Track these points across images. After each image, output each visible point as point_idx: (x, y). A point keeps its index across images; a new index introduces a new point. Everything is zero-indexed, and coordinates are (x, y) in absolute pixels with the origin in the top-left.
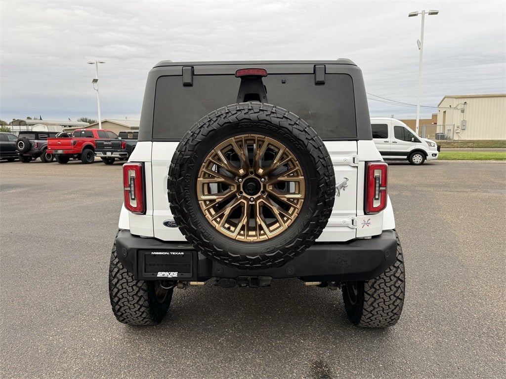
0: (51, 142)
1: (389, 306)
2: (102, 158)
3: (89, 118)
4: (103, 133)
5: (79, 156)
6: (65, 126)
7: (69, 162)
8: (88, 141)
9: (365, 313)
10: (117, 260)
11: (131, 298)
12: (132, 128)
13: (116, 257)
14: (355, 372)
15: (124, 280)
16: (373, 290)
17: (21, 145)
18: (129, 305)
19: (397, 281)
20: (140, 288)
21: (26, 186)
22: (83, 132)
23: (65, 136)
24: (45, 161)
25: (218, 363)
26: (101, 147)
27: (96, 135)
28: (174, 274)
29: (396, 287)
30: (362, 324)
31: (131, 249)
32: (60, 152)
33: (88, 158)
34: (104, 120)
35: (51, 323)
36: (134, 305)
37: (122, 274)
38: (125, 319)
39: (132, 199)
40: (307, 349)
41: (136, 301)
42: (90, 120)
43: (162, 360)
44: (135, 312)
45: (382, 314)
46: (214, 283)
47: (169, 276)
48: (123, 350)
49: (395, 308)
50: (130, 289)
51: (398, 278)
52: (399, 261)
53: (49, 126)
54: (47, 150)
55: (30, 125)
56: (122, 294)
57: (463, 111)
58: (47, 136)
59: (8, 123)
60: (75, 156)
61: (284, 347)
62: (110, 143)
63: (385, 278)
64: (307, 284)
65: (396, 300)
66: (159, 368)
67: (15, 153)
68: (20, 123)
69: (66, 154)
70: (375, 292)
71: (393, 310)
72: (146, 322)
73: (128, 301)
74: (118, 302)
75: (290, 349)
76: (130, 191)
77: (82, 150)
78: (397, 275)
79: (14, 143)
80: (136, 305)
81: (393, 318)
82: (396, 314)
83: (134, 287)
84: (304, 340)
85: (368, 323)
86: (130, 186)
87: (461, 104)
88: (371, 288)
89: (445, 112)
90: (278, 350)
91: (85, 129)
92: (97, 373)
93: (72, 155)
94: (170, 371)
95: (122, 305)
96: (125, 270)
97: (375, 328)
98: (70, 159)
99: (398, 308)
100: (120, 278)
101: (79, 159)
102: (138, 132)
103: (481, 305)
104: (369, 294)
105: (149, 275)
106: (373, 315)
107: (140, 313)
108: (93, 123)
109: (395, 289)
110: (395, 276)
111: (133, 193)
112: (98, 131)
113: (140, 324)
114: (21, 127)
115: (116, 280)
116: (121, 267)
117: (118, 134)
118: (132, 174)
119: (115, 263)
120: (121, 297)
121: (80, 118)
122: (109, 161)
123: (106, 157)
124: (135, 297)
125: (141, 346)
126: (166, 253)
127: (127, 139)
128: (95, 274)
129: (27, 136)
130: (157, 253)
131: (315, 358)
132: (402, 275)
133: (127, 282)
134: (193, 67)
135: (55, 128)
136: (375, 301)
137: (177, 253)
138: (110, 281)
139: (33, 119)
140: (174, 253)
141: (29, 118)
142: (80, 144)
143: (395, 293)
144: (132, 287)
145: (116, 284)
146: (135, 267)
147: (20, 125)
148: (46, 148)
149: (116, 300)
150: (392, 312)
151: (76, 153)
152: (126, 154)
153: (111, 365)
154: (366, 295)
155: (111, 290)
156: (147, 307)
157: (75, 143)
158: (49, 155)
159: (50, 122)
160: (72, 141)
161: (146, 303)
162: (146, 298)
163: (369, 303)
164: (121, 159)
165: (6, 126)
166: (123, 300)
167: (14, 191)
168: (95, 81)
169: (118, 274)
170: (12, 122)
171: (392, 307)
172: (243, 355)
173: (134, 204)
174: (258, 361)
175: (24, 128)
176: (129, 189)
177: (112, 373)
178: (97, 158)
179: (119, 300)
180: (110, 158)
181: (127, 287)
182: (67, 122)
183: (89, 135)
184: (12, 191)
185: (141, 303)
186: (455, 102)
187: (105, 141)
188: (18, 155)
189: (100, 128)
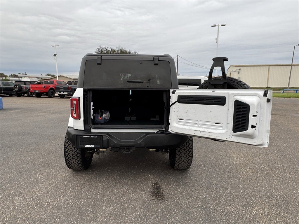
0: (32, 86)
1: (186, 159)
2: (59, 94)
3: (51, 74)
4: (59, 82)
5: (47, 94)
6: (39, 78)
7: (42, 97)
8: (51, 86)
9: (176, 163)
10: (68, 140)
11: (74, 157)
12: (74, 79)
13: (67, 139)
14: (170, 186)
15: (71, 149)
16: (179, 153)
17: (16, 88)
18: (73, 160)
19: (189, 149)
20: (78, 153)
21: (20, 109)
22: (49, 82)
23: (39, 83)
24: (29, 96)
25: (112, 184)
26: (58, 89)
27: (55, 83)
28: (93, 146)
29: (189, 151)
30: (175, 168)
31: (74, 135)
32: (37, 91)
33: (51, 94)
34: (59, 75)
35: (37, 170)
36: (75, 160)
37: (70, 147)
38: (71, 167)
39: (74, 113)
40: (151, 178)
41: (76, 158)
42: (52, 75)
43: (88, 184)
44: (76, 163)
45: (183, 163)
46: (110, 150)
47: (91, 147)
48: (70, 180)
49: (189, 161)
50: (73, 153)
51: (190, 148)
52: (191, 140)
53: (30, 78)
54: (30, 91)
55: (20, 77)
56: (70, 156)
57: (239, 73)
58: (30, 83)
59: (8, 76)
60: (45, 93)
61: (141, 178)
62: (62, 87)
63: (184, 147)
64: (150, 150)
65: (189, 157)
66: (87, 186)
67: (13, 92)
68: (15, 76)
69: (40, 93)
70: (180, 154)
71: (188, 161)
72: (81, 168)
73: (73, 158)
74: (68, 159)
75: (144, 179)
76: (73, 110)
77: (48, 91)
78: (189, 146)
79: (13, 87)
80: (76, 160)
81: (188, 165)
82: (189, 163)
83: (75, 153)
84: (150, 175)
85: (178, 167)
86: (73, 108)
87: (238, 69)
88: (178, 152)
89: (230, 73)
90: (139, 179)
91: (50, 80)
92: (59, 189)
93: (43, 93)
94: (91, 188)
95: (70, 160)
96: (71, 145)
97: (181, 170)
98: (42, 95)
99: (190, 160)
100: (69, 148)
101: (47, 95)
102: (77, 82)
103: (229, 160)
104: (177, 155)
105: (82, 146)
106: (180, 164)
107: (78, 164)
108: (54, 77)
109: (189, 152)
110: (189, 147)
111: (75, 110)
112: (56, 81)
113: (78, 169)
114: (16, 78)
115: (67, 149)
116: (69, 144)
117: (67, 83)
118: (74, 102)
119: (67, 142)
120: (69, 157)
121: (46, 74)
122: (62, 96)
123: (60, 94)
124: (76, 157)
125: (79, 178)
126: (89, 137)
127: (71, 85)
128: (57, 149)
129: (20, 83)
130: (85, 137)
131: (154, 182)
132: (191, 146)
133: (72, 150)
134: (101, 56)
135: (34, 79)
136: (180, 158)
137: (94, 137)
138: (65, 150)
139: (22, 74)
140: (92, 137)
141: (19, 74)
142: (47, 88)
143: (188, 154)
144: (74, 152)
145: (67, 151)
146: (76, 143)
147: (15, 77)
148: (30, 89)
149: (67, 158)
150: (187, 162)
151: (45, 92)
152: (71, 93)
153: (65, 186)
154: (176, 155)
155: (65, 154)
156: (81, 161)
157: (44, 87)
158: (31, 93)
159: (31, 76)
160: (43, 86)
161: (81, 160)
162: (81, 157)
163: (178, 158)
164: (68, 95)
165: (8, 78)
166: (70, 158)
167: (14, 111)
168: (55, 55)
169: (68, 147)
170: (11, 76)
171: (187, 160)
172: (123, 181)
173: (75, 115)
174: (130, 183)
175: (17, 79)
176: (73, 109)
177: (65, 189)
178: (56, 95)
179: (69, 158)
180: (63, 95)
181: (72, 153)
182: (40, 76)
183: (52, 83)
184: (13, 111)
185: (78, 159)
186: (235, 69)
187: (60, 86)
188: (15, 93)
189: (58, 80)
